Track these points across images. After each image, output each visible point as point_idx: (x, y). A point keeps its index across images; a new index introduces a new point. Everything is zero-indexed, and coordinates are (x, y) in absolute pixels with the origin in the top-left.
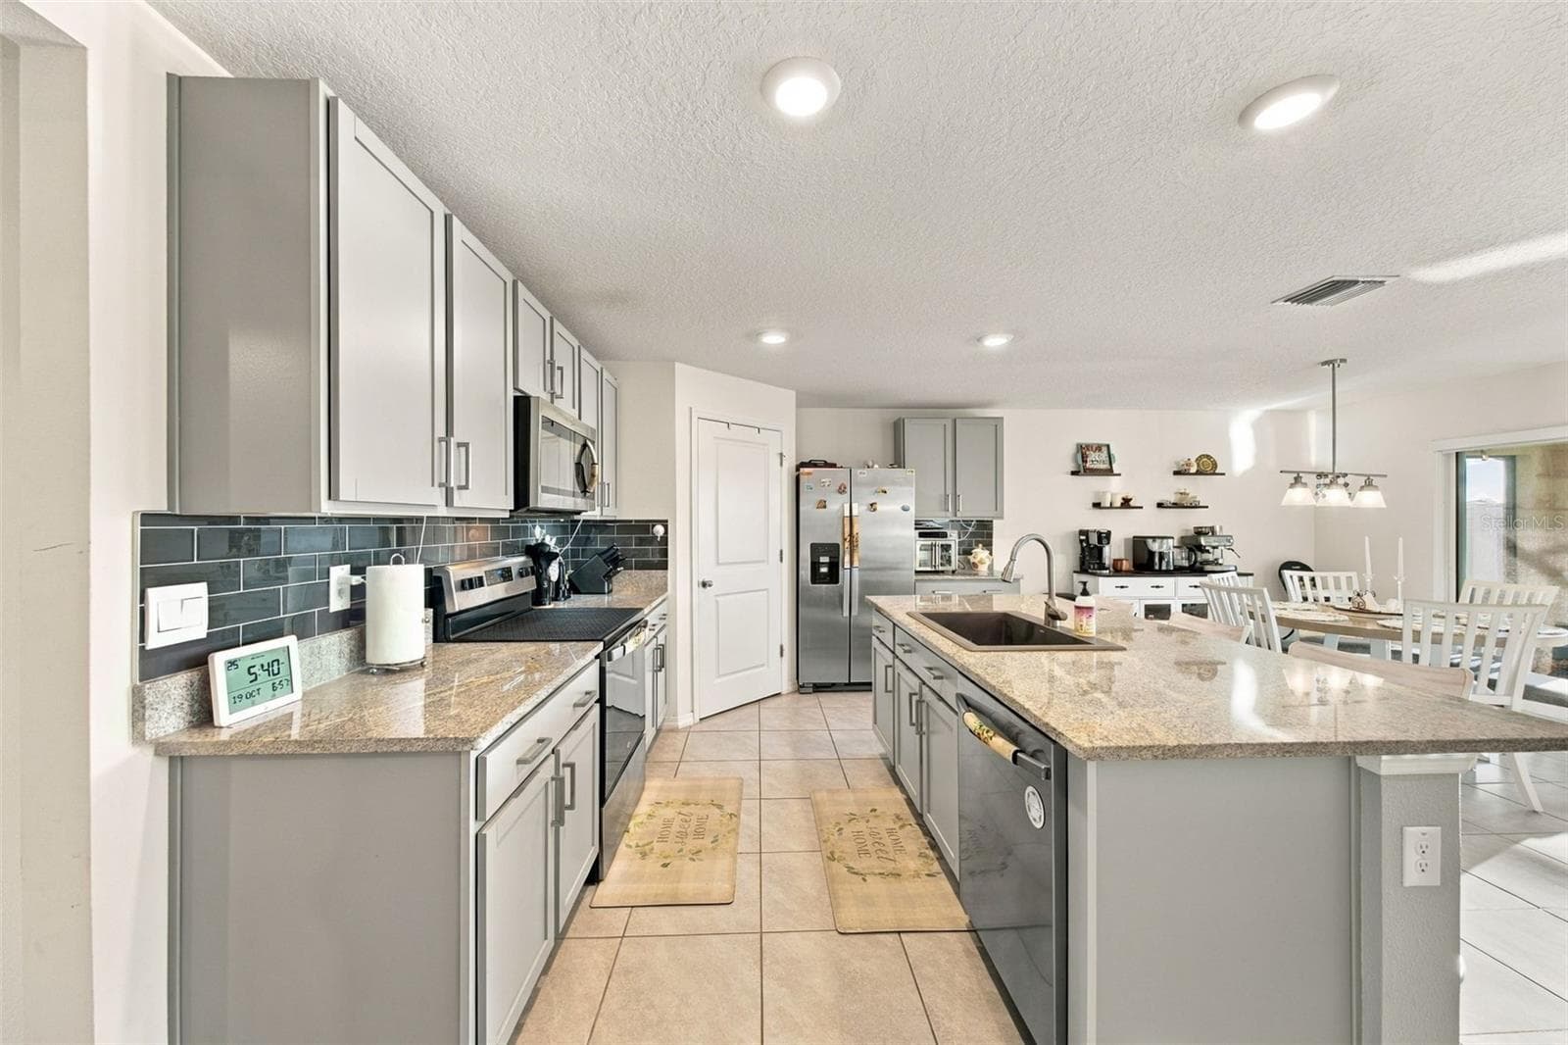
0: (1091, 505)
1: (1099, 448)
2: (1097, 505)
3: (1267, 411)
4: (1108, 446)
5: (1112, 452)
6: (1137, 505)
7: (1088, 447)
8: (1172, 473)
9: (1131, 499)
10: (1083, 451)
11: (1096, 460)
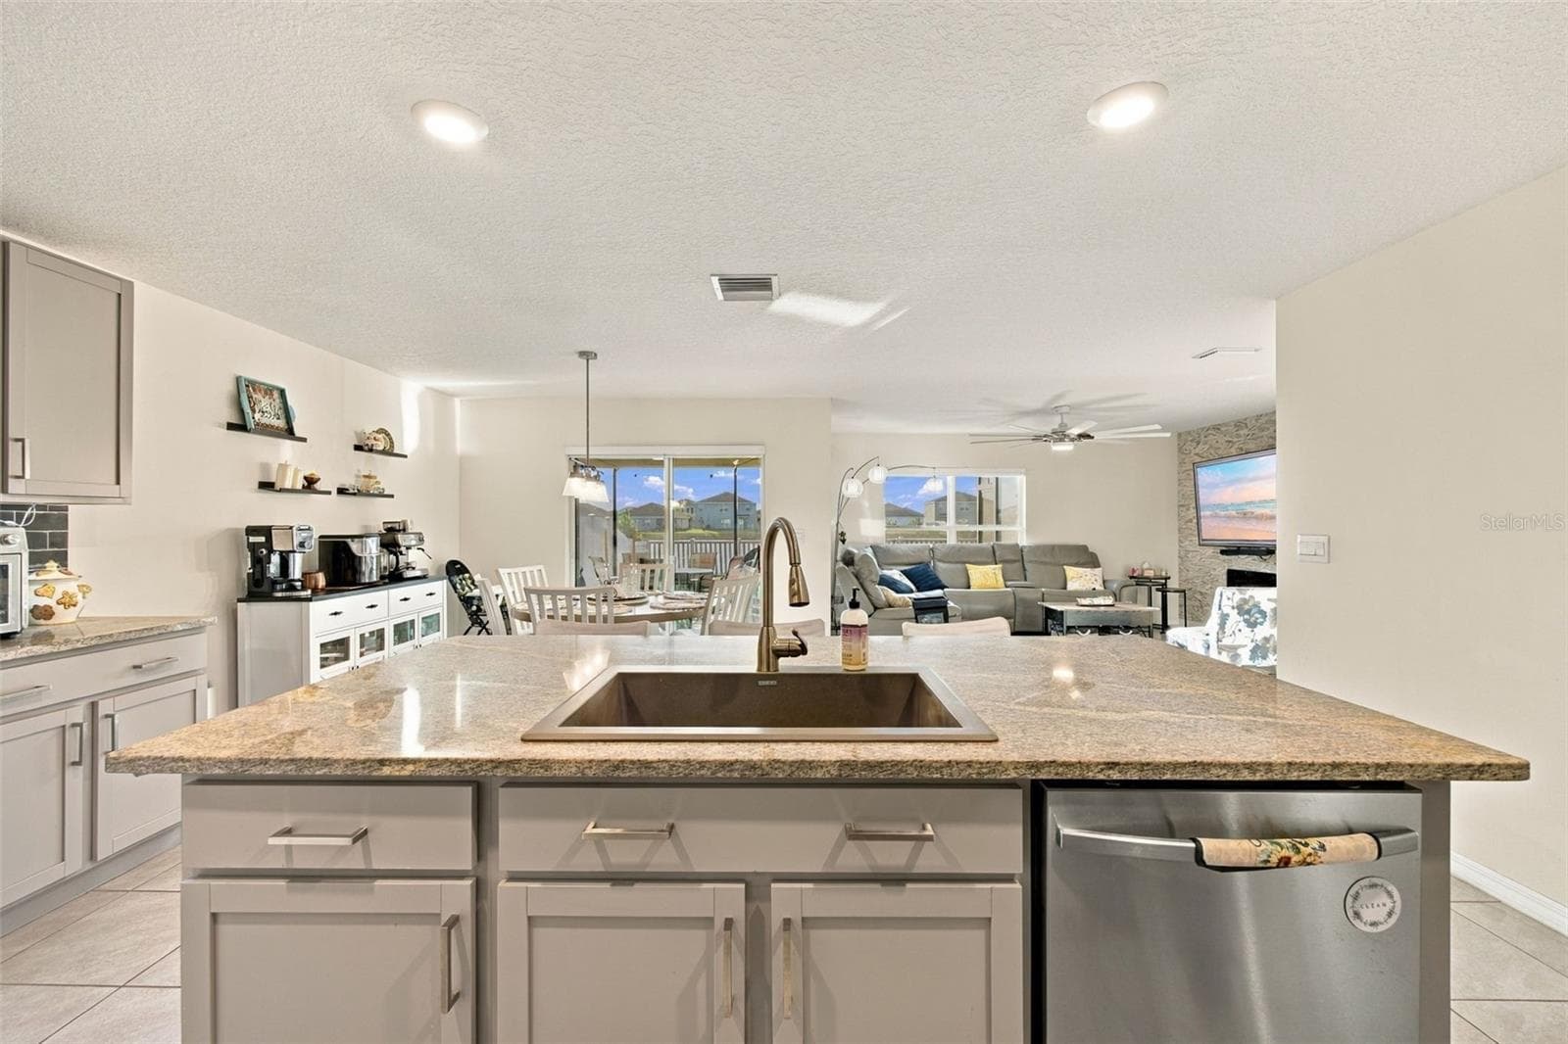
0: (257, 486)
1: (269, 390)
2: (266, 486)
3: (428, 388)
4: (282, 392)
5: (290, 403)
6: (322, 489)
7: (252, 384)
8: (353, 447)
9: (316, 482)
10: (245, 390)
11: (266, 412)
